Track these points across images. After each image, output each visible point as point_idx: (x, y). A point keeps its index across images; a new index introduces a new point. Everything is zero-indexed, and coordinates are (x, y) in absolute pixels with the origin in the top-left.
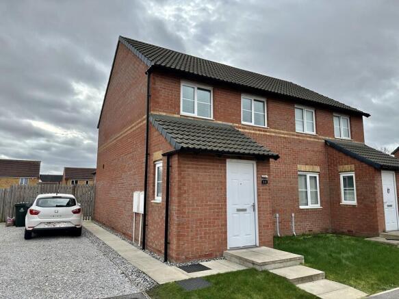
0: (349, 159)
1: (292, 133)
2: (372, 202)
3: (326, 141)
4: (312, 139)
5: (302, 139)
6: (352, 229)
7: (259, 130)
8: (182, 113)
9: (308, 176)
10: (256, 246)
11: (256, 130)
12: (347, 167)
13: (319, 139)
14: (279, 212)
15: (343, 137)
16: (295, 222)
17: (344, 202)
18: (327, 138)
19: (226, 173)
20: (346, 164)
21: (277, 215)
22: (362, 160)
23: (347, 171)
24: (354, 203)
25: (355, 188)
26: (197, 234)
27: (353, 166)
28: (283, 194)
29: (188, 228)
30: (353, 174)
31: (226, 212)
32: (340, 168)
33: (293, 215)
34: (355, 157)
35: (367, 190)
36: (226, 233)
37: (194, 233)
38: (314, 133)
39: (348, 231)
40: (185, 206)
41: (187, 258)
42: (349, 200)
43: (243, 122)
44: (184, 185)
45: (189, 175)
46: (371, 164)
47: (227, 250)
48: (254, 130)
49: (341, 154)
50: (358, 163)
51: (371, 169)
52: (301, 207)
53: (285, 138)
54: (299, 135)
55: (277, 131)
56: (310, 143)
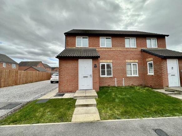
0: (151, 55)
1: (124, 48)
2: (160, 73)
3: (142, 50)
4: (134, 50)
5: (128, 50)
6: (152, 85)
7: (108, 49)
8: (77, 46)
9: (132, 64)
10: (91, 90)
11: (106, 49)
12: (150, 59)
13: (137, 49)
14: (116, 78)
15: (152, 47)
16: (124, 81)
17: (149, 74)
18: (143, 48)
19: (78, 64)
20: (149, 58)
21: (116, 79)
22: (156, 55)
23: (150, 61)
24: (153, 74)
25: (153, 68)
26: (66, 85)
27: (152, 58)
28: (119, 71)
29: (63, 82)
30: (152, 62)
31: (78, 77)
32: (147, 60)
33: (123, 79)
34: (153, 54)
35: (158, 68)
36: (78, 84)
37: (65, 84)
38: (136, 47)
39: (151, 86)
40: (61, 75)
41: (62, 92)
42: (151, 73)
43: (100, 47)
44: (61, 69)
45: (63, 65)
46: (160, 56)
47: (78, 90)
48: (105, 49)
49: (147, 54)
50: (154, 57)
51: (160, 59)
52: (127, 76)
53: (120, 50)
54: (127, 48)
55: (116, 48)
56: (132, 51)
